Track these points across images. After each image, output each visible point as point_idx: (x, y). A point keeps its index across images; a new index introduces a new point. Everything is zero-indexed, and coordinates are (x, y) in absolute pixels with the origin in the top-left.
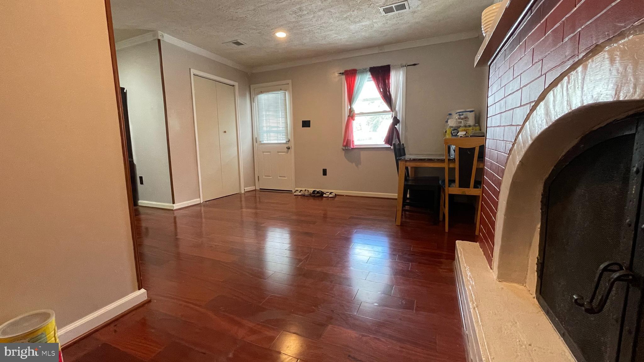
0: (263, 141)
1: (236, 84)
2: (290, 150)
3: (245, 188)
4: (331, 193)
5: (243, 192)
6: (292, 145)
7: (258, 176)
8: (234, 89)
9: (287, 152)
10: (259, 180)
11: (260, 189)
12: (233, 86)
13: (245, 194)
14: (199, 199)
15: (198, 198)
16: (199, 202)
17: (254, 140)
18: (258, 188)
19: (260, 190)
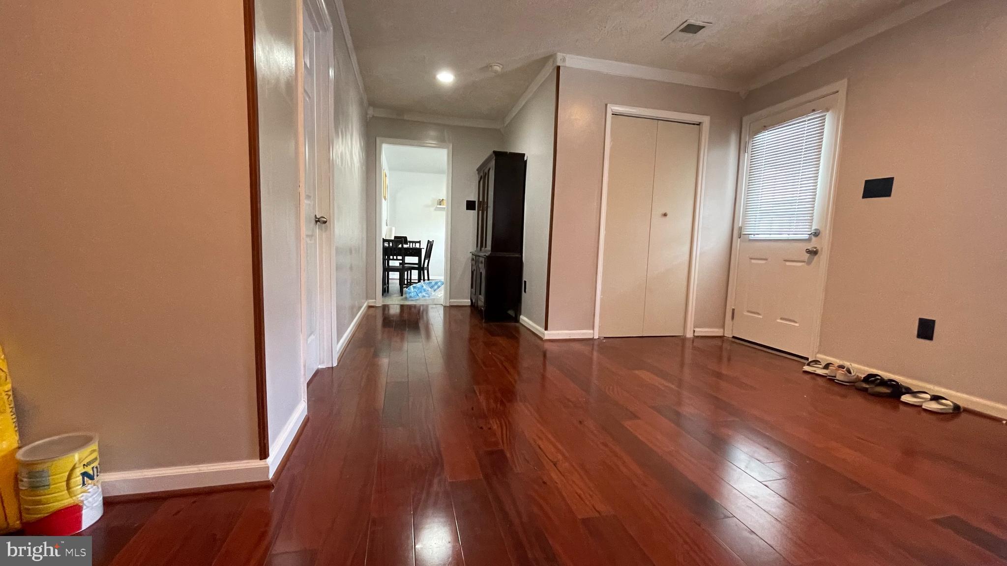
0: (754, 235)
1: (706, 120)
2: (816, 257)
3: (696, 330)
4: (936, 398)
5: (689, 335)
6: (824, 244)
7: (733, 310)
8: (700, 132)
9: (809, 263)
10: (733, 318)
11: (734, 337)
12: (697, 125)
13: (693, 342)
14: (591, 331)
15: (590, 329)
16: (591, 337)
17: (736, 234)
18: (729, 334)
19: (733, 340)
